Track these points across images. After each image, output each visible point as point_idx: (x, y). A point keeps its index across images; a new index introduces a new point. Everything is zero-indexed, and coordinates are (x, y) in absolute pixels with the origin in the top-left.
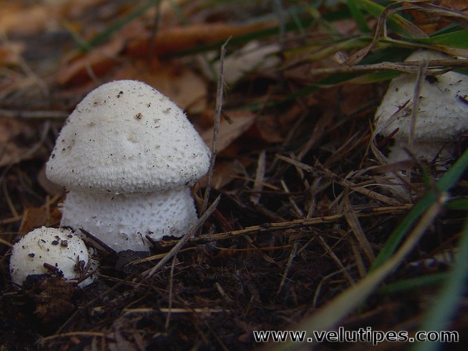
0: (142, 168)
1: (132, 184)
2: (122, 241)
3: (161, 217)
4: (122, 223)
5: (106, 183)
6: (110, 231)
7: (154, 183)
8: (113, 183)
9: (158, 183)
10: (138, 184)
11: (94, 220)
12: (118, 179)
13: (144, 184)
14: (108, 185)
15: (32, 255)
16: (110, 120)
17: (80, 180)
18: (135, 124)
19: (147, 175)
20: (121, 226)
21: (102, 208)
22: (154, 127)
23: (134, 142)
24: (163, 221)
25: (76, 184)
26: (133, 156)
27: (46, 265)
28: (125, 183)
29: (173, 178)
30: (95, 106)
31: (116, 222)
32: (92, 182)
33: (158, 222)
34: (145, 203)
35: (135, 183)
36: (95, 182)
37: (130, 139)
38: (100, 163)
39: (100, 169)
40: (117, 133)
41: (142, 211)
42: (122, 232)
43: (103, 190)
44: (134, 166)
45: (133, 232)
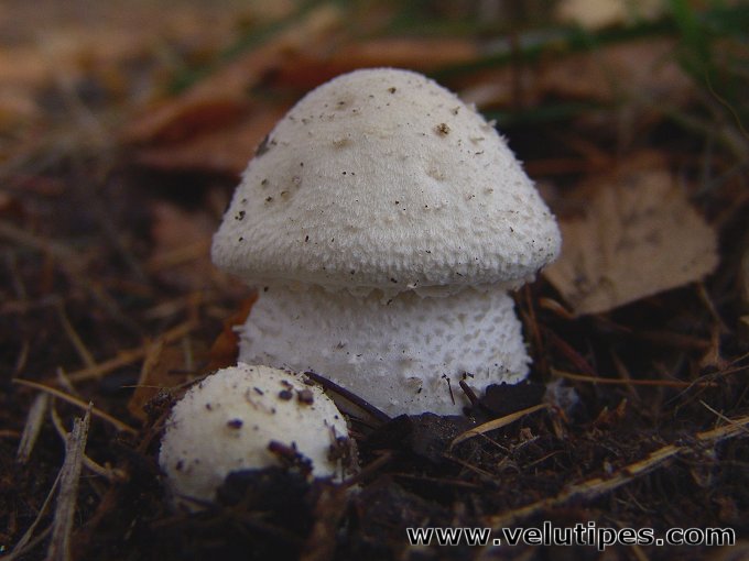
0: (462, 230)
1: (447, 266)
2: (407, 395)
3: (482, 343)
4: (408, 354)
5: (390, 263)
6: (382, 373)
7: (488, 263)
8: (405, 264)
9: (495, 264)
10: (457, 264)
11: (341, 353)
12: (415, 254)
13: (470, 265)
14: (394, 267)
15: (237, 424)
16: (385, 133)
17: (326, 258)
18: (436, 144)
19: (474, 247)
20: (405, 362)
21: (359, 326)
22: (473, 152)
23: (440, 179)
24: (487, 353)
25: (315, 266)
26: (443, 206)
27: (274, 447)
28: (432, 261)
29: (521, 256)
30: (339, 109)
31: (394, 353)
32: (357, 262)
33: (478, 353)
34: (452, 315)
35: (451, 262)
36: (364, 261)
37: (431, 173)
38: (373, 219)
39: (374, 234)
40: (404, 159)
41: (447, 331)
42: (408, 374)
43: (380, 278)
44: (447, 227)
45: (431, 375)
